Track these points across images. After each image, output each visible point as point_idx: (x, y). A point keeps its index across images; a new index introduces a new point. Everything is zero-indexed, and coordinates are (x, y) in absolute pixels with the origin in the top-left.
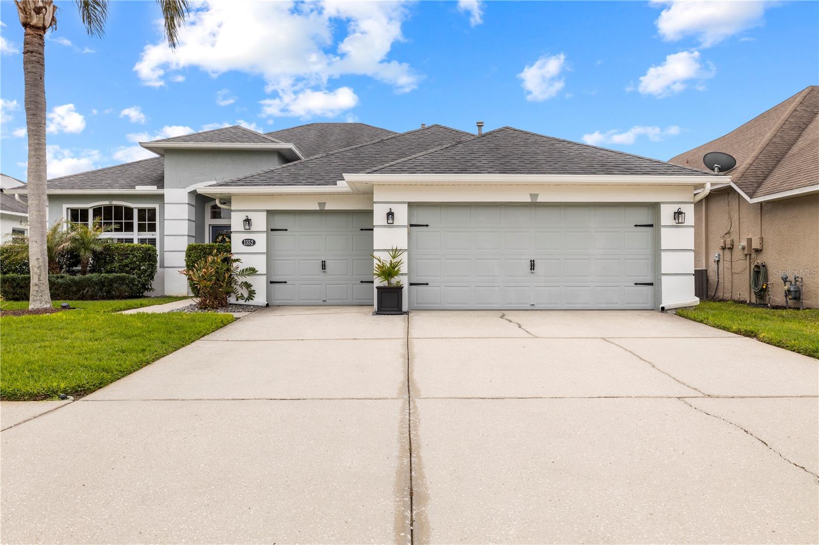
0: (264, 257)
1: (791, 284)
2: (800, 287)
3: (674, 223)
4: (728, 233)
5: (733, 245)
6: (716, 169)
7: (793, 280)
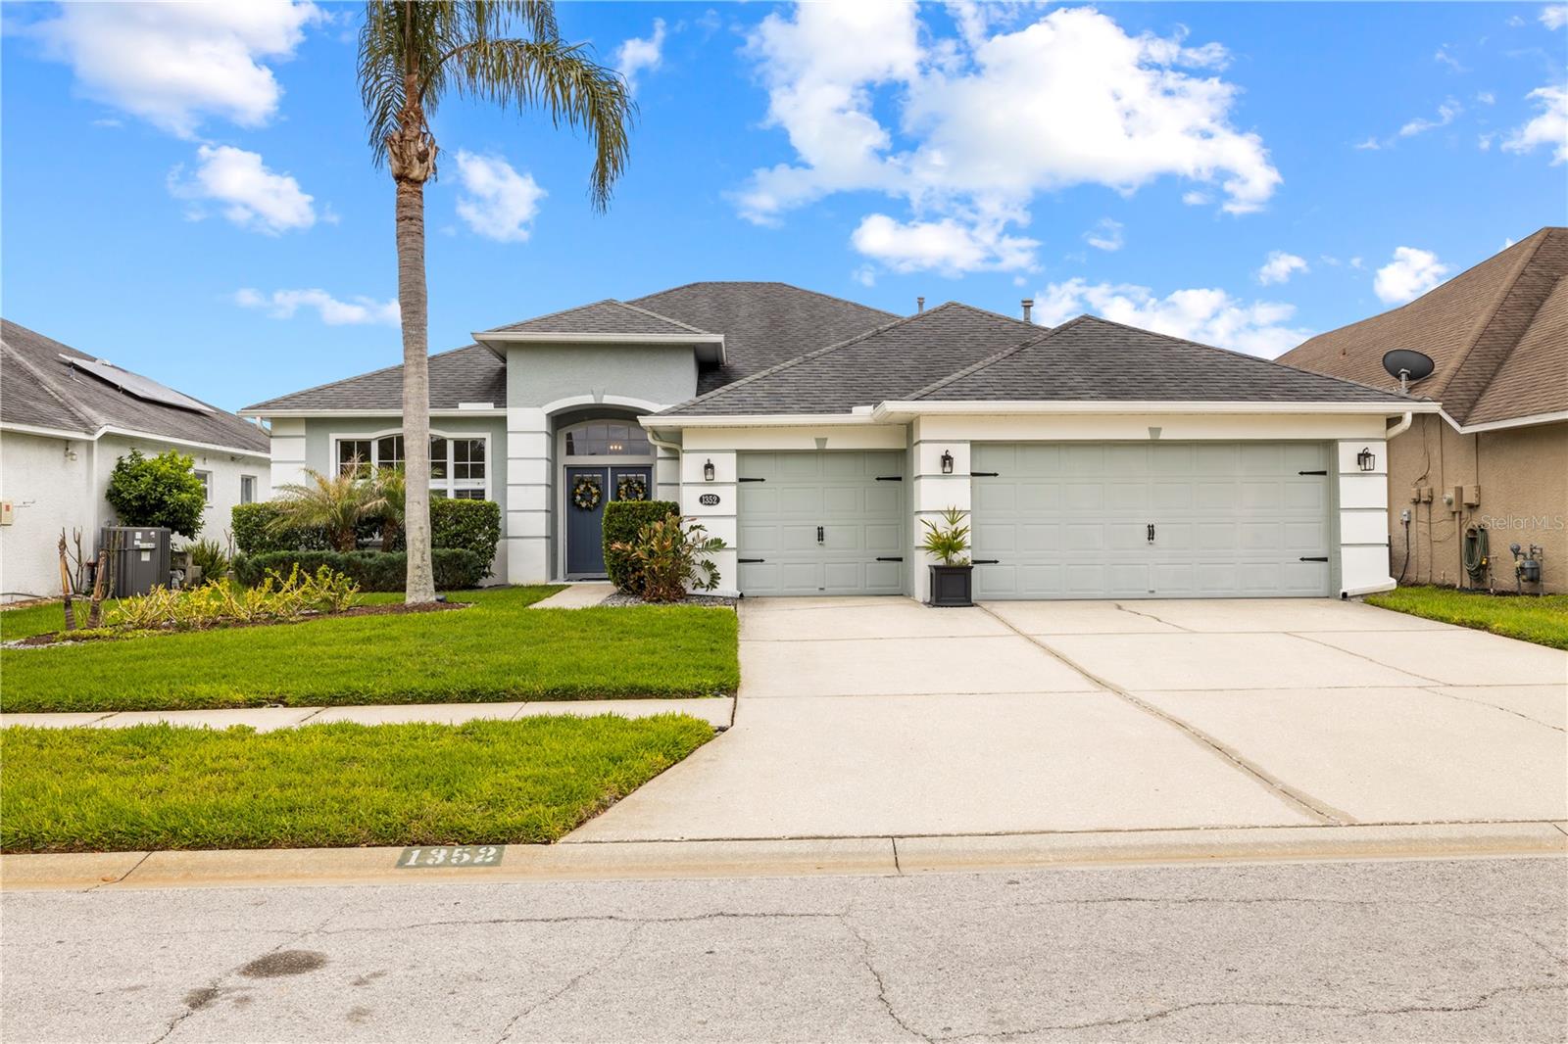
0: (734, 521)
1: (1525, 558)
2: (1539, 562)
3: (1357, 469)
4: (1424, 478)
5: (1432, 498)
6: (1403, 376)
7: (1527, 550)
